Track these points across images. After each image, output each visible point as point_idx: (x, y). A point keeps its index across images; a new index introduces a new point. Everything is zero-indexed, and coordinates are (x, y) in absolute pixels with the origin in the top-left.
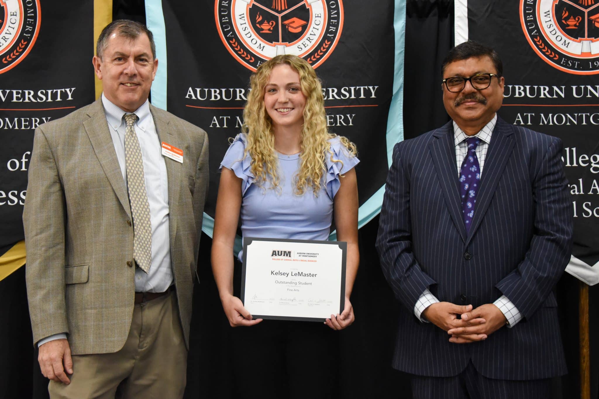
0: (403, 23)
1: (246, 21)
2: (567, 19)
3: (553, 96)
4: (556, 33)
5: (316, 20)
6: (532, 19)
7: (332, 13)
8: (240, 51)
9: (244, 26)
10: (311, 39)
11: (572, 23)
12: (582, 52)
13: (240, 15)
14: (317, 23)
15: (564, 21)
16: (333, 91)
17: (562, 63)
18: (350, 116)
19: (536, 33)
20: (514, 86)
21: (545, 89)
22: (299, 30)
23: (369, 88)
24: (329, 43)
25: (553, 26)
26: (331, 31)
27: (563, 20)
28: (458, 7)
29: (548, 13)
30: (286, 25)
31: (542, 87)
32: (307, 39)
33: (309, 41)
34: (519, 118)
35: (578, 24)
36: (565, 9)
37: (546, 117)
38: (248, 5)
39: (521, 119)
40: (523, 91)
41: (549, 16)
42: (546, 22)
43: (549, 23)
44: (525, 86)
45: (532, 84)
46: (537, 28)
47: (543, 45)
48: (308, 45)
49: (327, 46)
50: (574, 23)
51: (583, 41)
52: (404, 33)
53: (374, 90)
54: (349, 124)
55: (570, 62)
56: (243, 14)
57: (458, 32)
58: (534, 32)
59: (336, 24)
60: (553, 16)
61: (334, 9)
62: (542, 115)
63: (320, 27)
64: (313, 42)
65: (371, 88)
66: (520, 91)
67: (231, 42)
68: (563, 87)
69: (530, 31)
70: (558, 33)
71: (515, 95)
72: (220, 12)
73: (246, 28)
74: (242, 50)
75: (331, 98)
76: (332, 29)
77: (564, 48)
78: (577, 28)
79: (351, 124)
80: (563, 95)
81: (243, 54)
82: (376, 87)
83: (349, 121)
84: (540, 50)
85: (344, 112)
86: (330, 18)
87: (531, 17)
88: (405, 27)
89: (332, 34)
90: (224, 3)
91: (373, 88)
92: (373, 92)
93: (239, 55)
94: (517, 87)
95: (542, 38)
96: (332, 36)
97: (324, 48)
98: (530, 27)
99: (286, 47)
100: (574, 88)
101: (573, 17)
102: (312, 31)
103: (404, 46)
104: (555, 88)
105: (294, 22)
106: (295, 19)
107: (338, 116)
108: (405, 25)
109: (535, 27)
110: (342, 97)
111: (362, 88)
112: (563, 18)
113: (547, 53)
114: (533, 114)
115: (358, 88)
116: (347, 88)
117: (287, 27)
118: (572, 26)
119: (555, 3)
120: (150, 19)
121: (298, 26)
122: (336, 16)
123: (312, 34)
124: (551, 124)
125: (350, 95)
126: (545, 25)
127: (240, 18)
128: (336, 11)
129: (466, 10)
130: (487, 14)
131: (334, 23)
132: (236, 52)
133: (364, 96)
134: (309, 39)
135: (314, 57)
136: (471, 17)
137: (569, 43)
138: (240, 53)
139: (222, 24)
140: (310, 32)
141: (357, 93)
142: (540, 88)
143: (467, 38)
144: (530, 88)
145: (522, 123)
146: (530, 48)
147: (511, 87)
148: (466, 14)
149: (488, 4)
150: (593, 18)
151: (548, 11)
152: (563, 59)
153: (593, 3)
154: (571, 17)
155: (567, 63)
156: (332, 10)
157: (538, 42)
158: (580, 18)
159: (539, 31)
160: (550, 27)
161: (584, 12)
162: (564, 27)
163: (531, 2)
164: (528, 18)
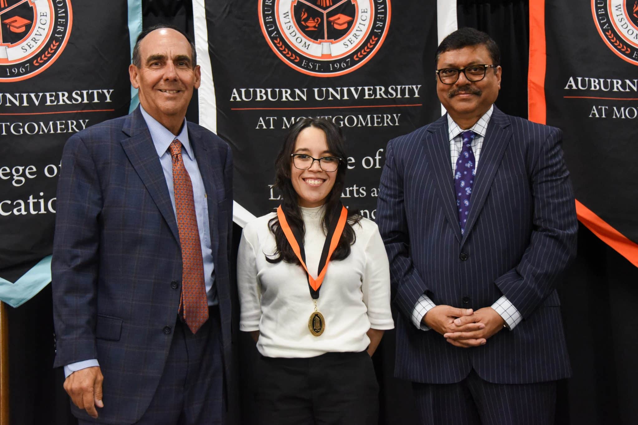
0: (140, 22)
2: (306, 20)
3: (295, 98)
4: (296, 35)
5: (41, 20)
6: (272, 20)
7: (59, 12)
10: (36, 39)
11: (311, 24)
12: (323, 53)
14: (43, 22)
15: (303, 23)
16: (63, 95)
17: (303, 65)
18: (83, 121)
19: (276, 34)
20: (256, 89)
21: (286, 92)
22: (23, 29)
23: (103, 92)
24: (57, 44)
25: (292, 28)
26: (58, 31)
27: (303, 21)
28: (196, 8)
29: (287, 14)
30: (7, 25)
31: (284, 90)
32: (32, 40)
33: (34, 41)
34: (261, 122)
35: (317, 26)
36: (304, 10)
37: (289, 120)
39: (263, 123)
40: (264, 94)
41: (288, 17)
42: (285, 23)
43: (289, 24)
44: (267, 89)
45: (273, 87)
46: (277, 29)
47: (283, 47)
48: (33, 46)
49: (55, 47)
50: (314, 24)
51: (323, 43)
53: (109, 94)
55: (311, 64)
57: (198, 34)
58: (274, 34)
59: (64, 23)
60: (292, 17)
61: (61, 8)
62: (285, 118)
63: (47, 27)
64: (39, 43)
65: (105, 91)
66: (262, 94)
68: (305, 90)
69: (270, 33)
70: (299, 35)
71: (257, 98)
75: (61, 102)
76: (60, 29)
77: (304, 49)
78: (316, 29)
80: (305, 98)
82: (111, 91)
83: (82, 127)
84: (281, 52)
85: (76, 117)
86: (57, 17)
87: (270, 19)
88: (141, 27)
91: (107, 92)
92: (108, 96)
94: (258, 90)
95: (282, 39)
96: (60, 37)
97: (52, 50)
98: (270, 28)
99: (8, 48)
100: (316, 90)
102: (38, 31)
104: (297, 91)
105: (16, 21)
106: (16, 18)
107: (70, 122)
108: (142, 25)
109: (274, 29)
110: (74, 102)
111: (95, 92)
113: (288, 56)
114: (276, 118)
115: (90, 91)
116: (79, 92)
117: (8, 26)
118: (311, 27)
119: (294, 5)
121: (21, 25)
122: (64, 15)
123: (37, 34)
125: (83, 100)
126: (284, 27)
128: (64, 10)
129: (204, 10)
130: (225, 15)
131: (62, 22)
133: (98, 100)
134: (34, 39)
135: (41, 59)
136: (208, 18)
137: (309, 45)
140: (35, 32)
141: (91, 97)
142: (282, 91)
143: (206, 39)
144: (271, 91)
145: (265, 127)
146: (270, 50)
147: (252, 90)
148: (204, 15)
149: (225, 5)
150: (331, 19)
151: (287, 12)
152: (304, 61)
153: (331, 4)
154: (310, 18)
155: (308, 65)
156: (59, 8)
157: (278, 43)
158: (320, 20)
159: (278, 33)
160: (289, 29)
161: (323, 13)
162: (303, 29)
163: (270, 3)
164: (268, 19)
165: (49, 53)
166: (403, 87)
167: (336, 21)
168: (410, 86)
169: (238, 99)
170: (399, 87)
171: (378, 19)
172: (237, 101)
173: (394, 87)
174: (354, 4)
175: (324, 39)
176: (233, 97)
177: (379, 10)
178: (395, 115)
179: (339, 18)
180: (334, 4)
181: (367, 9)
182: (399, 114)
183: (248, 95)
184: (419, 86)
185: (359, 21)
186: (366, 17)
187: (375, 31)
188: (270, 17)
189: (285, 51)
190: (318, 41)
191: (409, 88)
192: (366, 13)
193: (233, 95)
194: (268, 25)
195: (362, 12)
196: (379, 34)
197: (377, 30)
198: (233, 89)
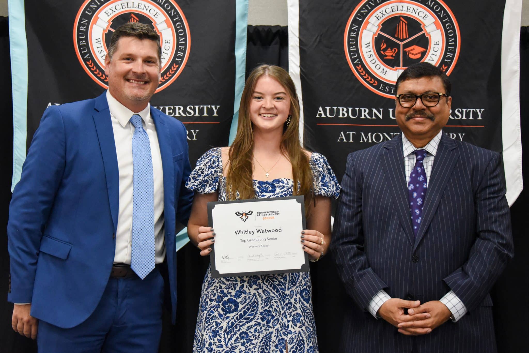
0: (244, 50)
1: (102, 45)
2: (385, 50)
3: (373, 117)
4: (375, 62)
5: (165, 46)
6: (355, 49)
7: (180, 40)
8: (96, 71)
9: (100, 49)
11: (389, 53)
13: (97, 40)
14: (167, 48)
15: (382, 52)
16: (179, 109)
17: (380, 88)
18: (194, 131)
19: (358, 61)
20: (338, 108)
21: (365, 111)
23: (211, 107)
24: (177, 66)
25: (373, 56)
26: (179, 56)
27: (382, 51)
28: (291, 38)
29: (369, 45)
31: (363, 109)
34: (342, 136)
35: (394, 55)
36: (383, 41)
37: (366, 135)
38: (104, 31)
39: (344, 137)
40: (346, 112)
41: (369, 47)
42: (367, 52)
43: (370, 53)
44: (348, 108)
45: (354, 106)
46: (359, 57)
47: (364, 72)
49: (175, 69)
50: (391, 54)
51: (399, 70)
52: (244, 59)
53: (216, 109)
54: (193, 138)
55: (388, 88)
56: (100, 39)
57: (291, 60)
58: (356, 61)
59: (184, 49)
60: (373, 47)
61: (182, 37)
62: (362, 134)
63: (169, 52)
65: (213, 107)
66: (344, 112)
67: (88, 63)
68: (381, 110)
69: (353, 60)
70: (378, 62)
71: (339, 115)
72: (78, 36)
73: (102, 51)
74: (98, 71)
75: (177, 115)
76: (180, 54)
77: (382, 75)
78: (393, 58)
79: (195, 139)
80: (381, 117)
81: (99, 74)
82: (218, 106)
83: (193, 136)
84: (362, 76)
85: (188, 127)
86: (178, 44)
87: (354, 48)
88: (245, 54)
89: (180, 59)
90: (82, 28)
91: (215, 107)
92: (215, 111)
93: (95, 75)
94: (341, 108)
95: (363, 66)
96: (180, 61)
98: (353, 56)
100: (391, 110)
101: (390, 49)
103: (245, 71)
104: (374, 110)
108: (246, 52)
109: (357, 57)
110: (188, 115)
111: (205, 107)
112: (382, 48)
113: (368, 80)
114: (355, 133)
115: (201, 106)
116: (192, 107)
118: (389, 56)
119: (375, 37)
120: (14, 40)
122: (184, 42)
124: (370, 141)
125: (195, 113)
126: (366, 55)
127: (97, 42)
128: (184, 39)
129: (298, 40)
130: (316, 44)
131: (181, 49)
132: (92, 72)
133: (207, 114)
135: (163, 79)
136: (301, 47)
137: (386, 71)
138: (96, 73)
139: (80, 46)
141: (201, 111)
142: (361, 110)
143: (299, 64)
144: (352, 110)
145: (345, 141)
146: (353, 74)
147: (335, 108)
148: (298, 44)
149: (316, 36)
150: (407, 49)
151: (369, 42)
152: (382, 85)
153: (407, 37)
154: (388, 49)
155: (385, 88)
156: (180, 37)
157: (359, 69)
158: (397, 50)
159: (360, 60)
160: (370, 57)
161: (400, 45)
162: (382, 57)
163: (354, 35)
164: (352, 48)
165: (170, 74)
166: (468, 110)
167: (411, 52)
168: (475, 110)
169: (323, 116)
170: (464, 110)
171: (448, 50)
172: (322, 117)
173: (460, 110)
174: (428, 38)
175: (400, 66)
176: (319, 114)
177: (450, 42)
178: (460, 134)
179: (414, 49)
180: (409, 37)
181: (439, 42)
182: (464, 133)
183: (331, 112)
184: (482, 110)
185: (432, 51)
186: (438, 48)
187: (446, 60)
188: (354, 47)
189: (366, 76)
190: (395, 68)
191: (473, 111)
192: (438, 45)
193: (319, 112)
194: (352, 54)
195: (434, 44)
196: (449, 63)
197: (447, 60)
198: (320, 107)
